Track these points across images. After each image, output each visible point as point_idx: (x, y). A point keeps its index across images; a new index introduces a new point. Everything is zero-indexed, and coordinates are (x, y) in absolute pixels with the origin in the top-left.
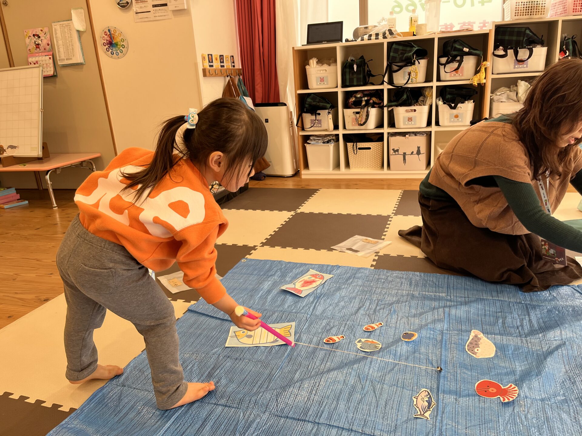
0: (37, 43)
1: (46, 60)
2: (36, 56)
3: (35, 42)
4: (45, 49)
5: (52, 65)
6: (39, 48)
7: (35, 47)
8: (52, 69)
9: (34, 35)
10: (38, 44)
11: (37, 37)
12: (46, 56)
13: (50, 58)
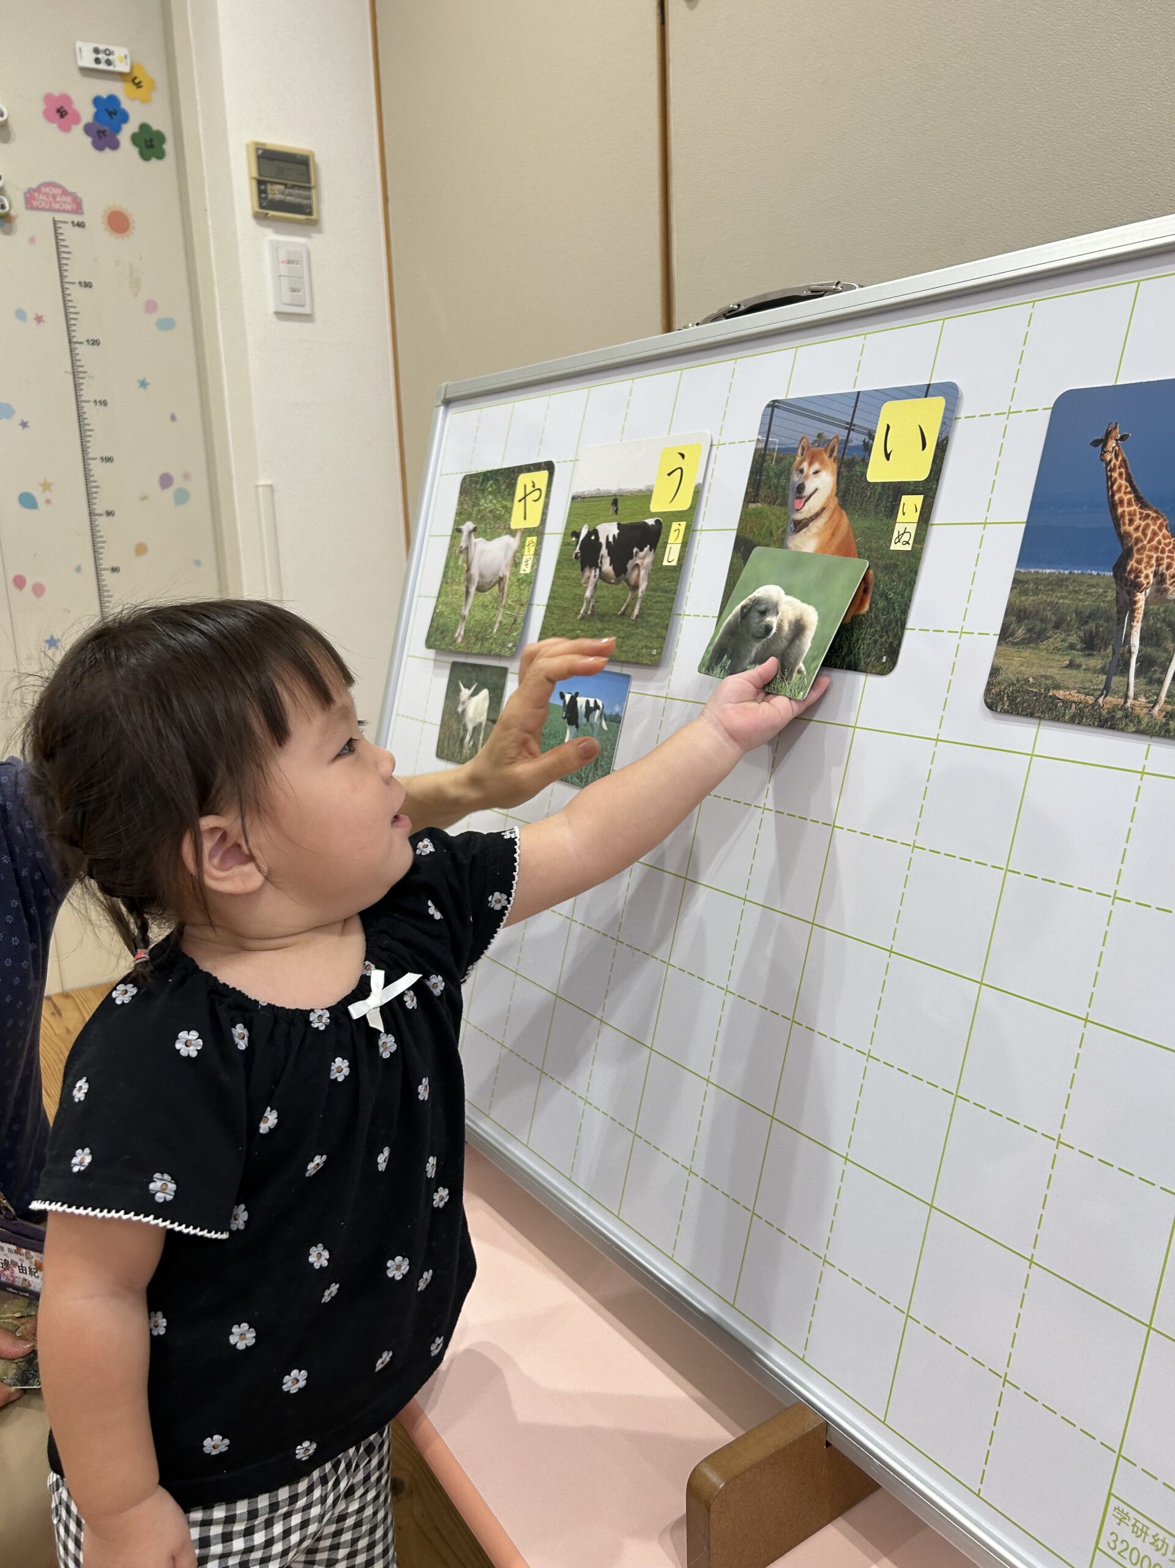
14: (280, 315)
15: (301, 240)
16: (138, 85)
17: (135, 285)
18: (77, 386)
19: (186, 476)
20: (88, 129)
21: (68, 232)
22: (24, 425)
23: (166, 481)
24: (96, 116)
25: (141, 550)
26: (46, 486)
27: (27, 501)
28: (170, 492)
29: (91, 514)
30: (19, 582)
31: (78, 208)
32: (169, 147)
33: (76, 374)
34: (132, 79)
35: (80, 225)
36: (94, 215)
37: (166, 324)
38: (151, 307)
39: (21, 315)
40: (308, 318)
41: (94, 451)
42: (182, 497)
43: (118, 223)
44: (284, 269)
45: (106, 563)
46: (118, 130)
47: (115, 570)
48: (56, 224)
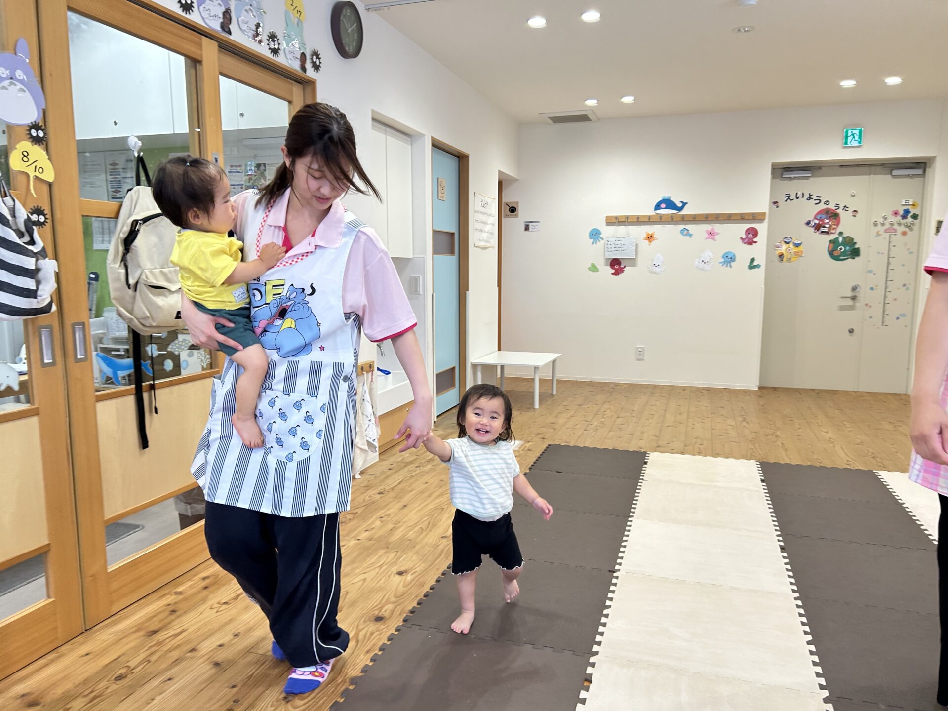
16: (914, 206)
17: (905, 245)
18: (888, 266)
19: (909, 284)
20: (901, 216)
21: (892, 236)
22: (874, 274)
23: (904, 285)
24: (904, 213)
25: (895, 300)
26: (877, 286)
27: (872, 289)
28: (905, 288)
29: (885, 292)
30: (867, 305)
31: (895, 231)
32: (919, 217)
33: (888, 263)
34: (914, 205)
35: (895, 235)
36: (898, 233)
37: (911, 253)
38: (908, 249)
41: (889, 279)
42: (908, 289)
43: (904, 233)
45: (886, 302)
46: (907, 215)
47: (888, 303)
48: (890, 235)
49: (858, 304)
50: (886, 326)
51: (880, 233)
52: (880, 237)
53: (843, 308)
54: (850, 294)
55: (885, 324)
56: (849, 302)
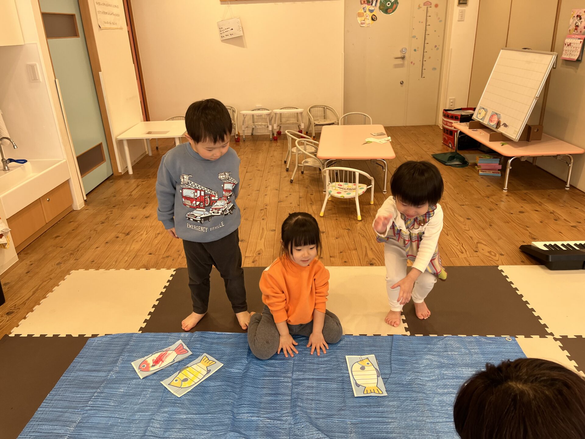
0: (577, 24)
1: (577, 44)
2: (572, 38)
3: (576, 23)
4: (581, 32)
5: (579, 50)
6: (576, 29)
7: (574, 28)
8: (578, 54)
9: (578, 16)
10: (577, 26)
11: (578, 18)
12: (579, 39)
13: (581, 42)
14: (459, 21)
15: (464, 8)
17: (437, 15)
18: (425, 32)
19: (439, 46)
21: (429, 9)
22: (417, 39)
23: (436, 46)
25: (430, 58)
26: (418, 48)
27: (415, 50)
28: (436, 48)
29: (424, 52)
30: (412, 62)
31: (431, 4)
33: (426, 30)
35: (431, 7)
36: (433, 6)
37: (441, 21)
38: (439, 18)
39: (420, 22)
40: (463, 21)
41: (426, 42)
42: (438, 49)
43: (436, 6)
44: (460, 13)
45: (424, 60)
47: (425, 61)
48: (427, 7)
49: (406, 62)
50: (424, 77)
51: (421, 6)
52: (421, 9)
53: (396, 66)
54: (400, 55)
55: (423, 77)
56: (400, 61)
